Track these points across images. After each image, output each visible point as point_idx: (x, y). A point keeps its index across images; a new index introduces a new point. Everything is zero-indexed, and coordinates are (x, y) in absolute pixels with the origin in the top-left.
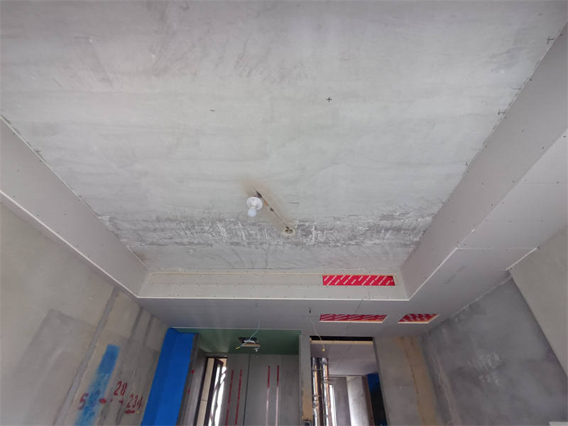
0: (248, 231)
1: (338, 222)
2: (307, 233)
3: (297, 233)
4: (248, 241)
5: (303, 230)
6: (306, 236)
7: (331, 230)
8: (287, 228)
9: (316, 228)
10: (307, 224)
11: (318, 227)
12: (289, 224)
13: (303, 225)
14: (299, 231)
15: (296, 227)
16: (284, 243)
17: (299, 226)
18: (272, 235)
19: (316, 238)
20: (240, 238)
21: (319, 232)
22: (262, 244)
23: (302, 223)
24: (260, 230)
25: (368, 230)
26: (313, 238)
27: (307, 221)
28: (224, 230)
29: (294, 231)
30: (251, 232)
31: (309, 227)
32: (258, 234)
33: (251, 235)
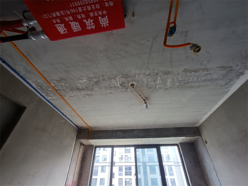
0: (155, 84)
1: (109, 91)
2: (122, 84)
3: (128, 84)
4: (157, 76)
5: (125, 86)
6: (123, 83)
7: (111, 87)
8: (133, 87)
9: (119, 88)
10: (124, 90)
11: (118, 88)
12: (132, 89)
13: (126, 89)
14: (127, 85)
15: (129, 88)
16: (135, 76)
17: (128, 89)
18: (142, 82)
19: (117, 81)
20: (161, 79)
21: (116, 86)
22: (149, 75)
23: (126, 90)
24: (148, 85)
25: (93, 88)
26: (118, 81)
27: (124, 91)
28: (168, 83)
29: (130, 86)
30: (153, 83)
31: (123, 89)
32: (149, 82)
33: (154, 81)
